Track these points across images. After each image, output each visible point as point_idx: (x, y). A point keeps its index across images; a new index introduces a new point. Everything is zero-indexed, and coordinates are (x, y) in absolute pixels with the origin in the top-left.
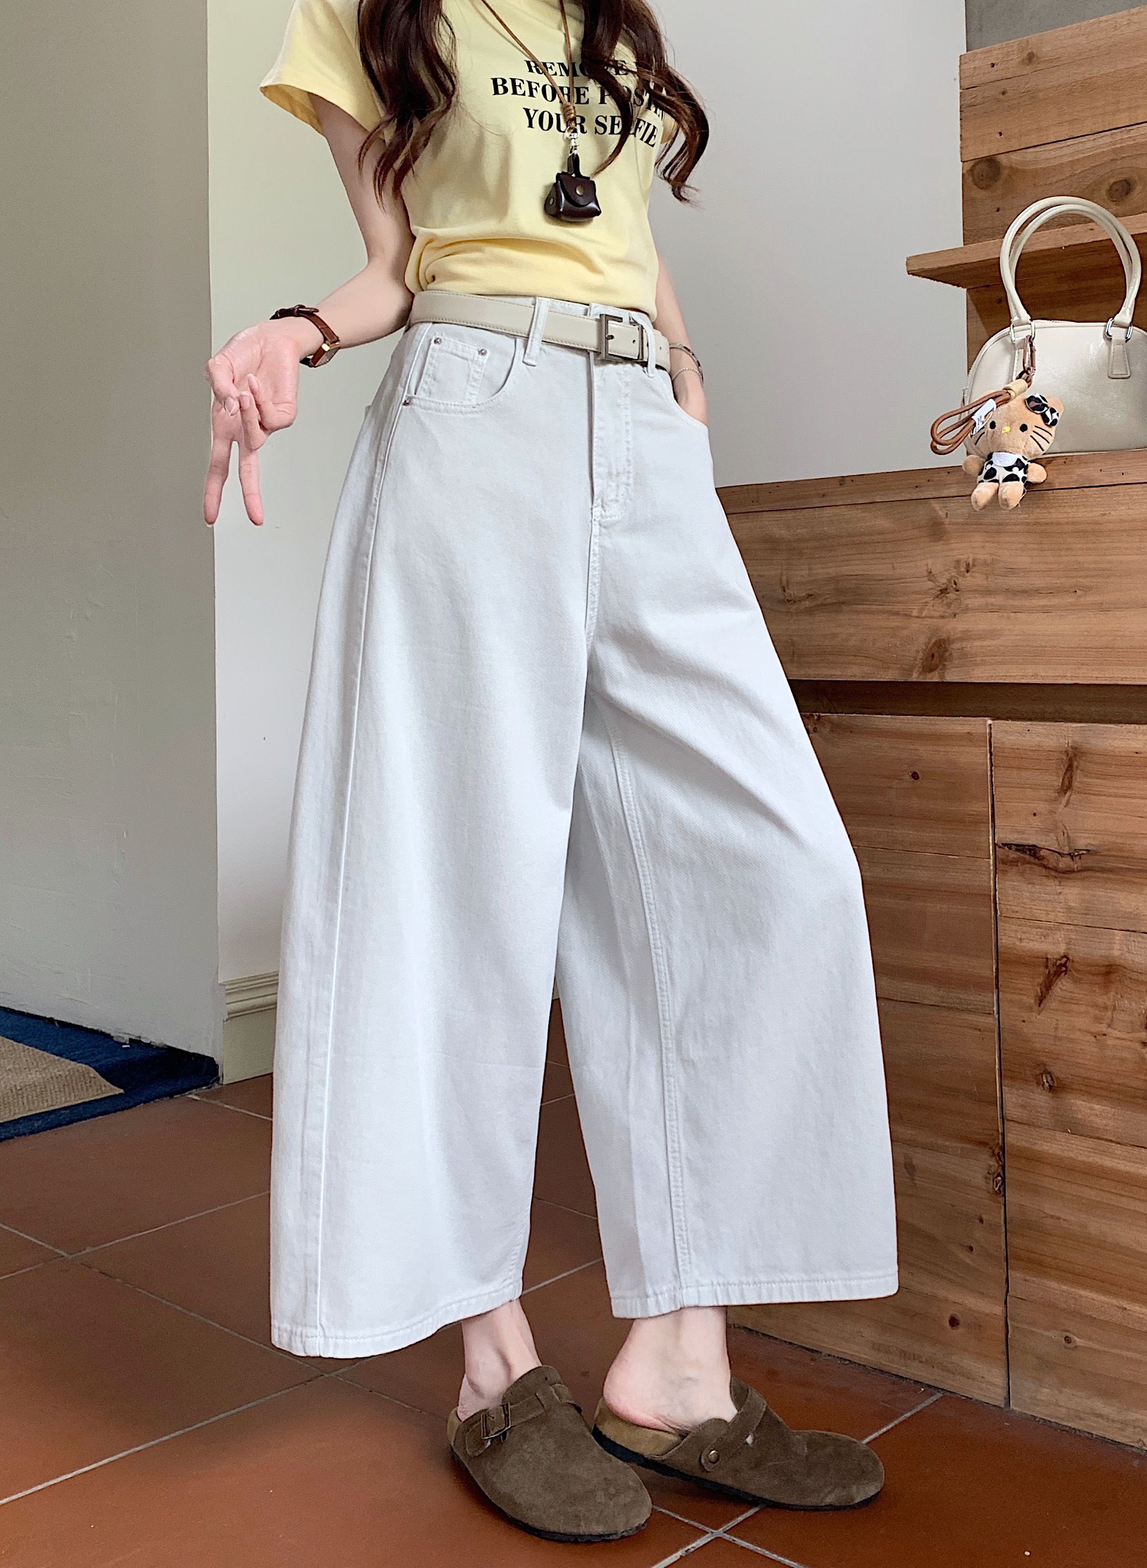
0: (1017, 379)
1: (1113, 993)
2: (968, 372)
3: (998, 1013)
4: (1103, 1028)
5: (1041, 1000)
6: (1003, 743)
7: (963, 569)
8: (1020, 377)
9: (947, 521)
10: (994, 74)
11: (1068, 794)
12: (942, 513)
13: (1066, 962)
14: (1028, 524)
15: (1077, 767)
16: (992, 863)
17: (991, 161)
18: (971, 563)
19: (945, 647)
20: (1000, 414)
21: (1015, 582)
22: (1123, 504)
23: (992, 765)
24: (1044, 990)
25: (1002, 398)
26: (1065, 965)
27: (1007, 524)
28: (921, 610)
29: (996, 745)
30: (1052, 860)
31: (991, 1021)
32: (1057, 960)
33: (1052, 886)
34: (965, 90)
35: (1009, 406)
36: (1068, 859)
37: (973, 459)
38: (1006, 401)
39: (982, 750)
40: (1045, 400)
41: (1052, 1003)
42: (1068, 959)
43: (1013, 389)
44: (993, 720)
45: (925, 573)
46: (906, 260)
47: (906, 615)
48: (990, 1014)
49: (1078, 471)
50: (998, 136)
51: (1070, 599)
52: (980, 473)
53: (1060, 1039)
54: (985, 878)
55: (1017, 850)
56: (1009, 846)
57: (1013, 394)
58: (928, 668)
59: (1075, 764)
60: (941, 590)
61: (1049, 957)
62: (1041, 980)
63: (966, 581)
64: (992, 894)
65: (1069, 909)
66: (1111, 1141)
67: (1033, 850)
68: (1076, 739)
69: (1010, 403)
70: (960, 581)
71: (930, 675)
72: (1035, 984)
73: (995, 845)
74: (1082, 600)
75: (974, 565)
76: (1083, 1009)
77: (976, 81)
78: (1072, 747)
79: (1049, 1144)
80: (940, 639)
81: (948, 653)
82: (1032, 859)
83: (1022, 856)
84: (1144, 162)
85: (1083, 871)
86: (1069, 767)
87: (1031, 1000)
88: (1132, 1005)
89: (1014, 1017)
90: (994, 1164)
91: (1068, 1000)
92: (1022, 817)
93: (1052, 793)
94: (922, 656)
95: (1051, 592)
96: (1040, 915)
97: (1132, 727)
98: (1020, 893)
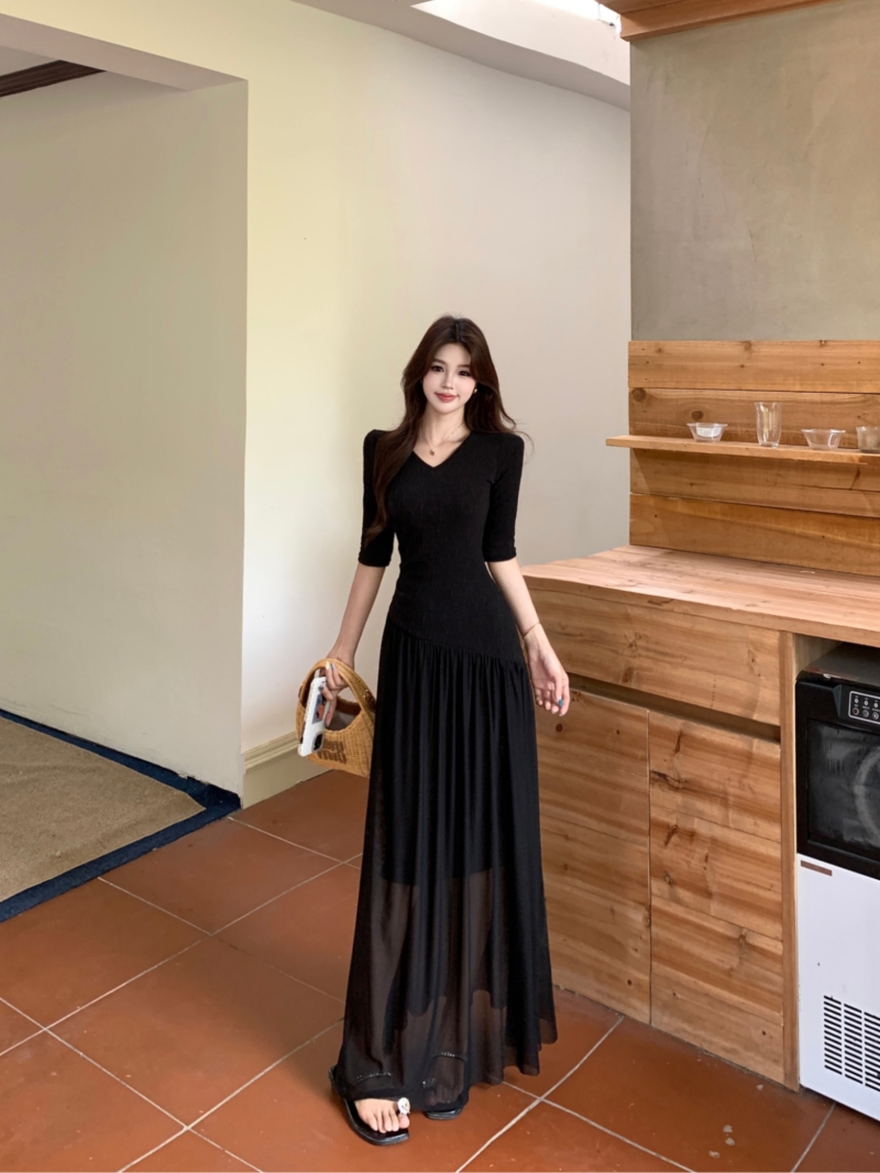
1: (693, 845)
3: (649, 847)
4: (689, 859)
6: (653, 723)
7: (638, 638)
11: (678, 753)
12: (630, 611)
16: (648, 780)
19: (631, 671)
23: (649, 734)
24: (667, 839)
26: (675, 830)
28: (622, 653)
29: (650, 722)
30: (672, 782)
31: (647, 850)
32: (673, 827)
33: (671, 794)
36: (678, 782)
39: (645, 725)
41: (670, 845)
42: (677, 827)
44: (649, 710)
45: (622, 636)
47: (617, 653)
48: (646, 847)
53: (674, 862)
54: (645, 786)
55: (658, 775)
56: (655, 772)
58: (626, 680)
59: (681, 739)
60: (629, 645)
61: (670, 825)
62: (666, 834)
63: (640, 643)
64: (647, 794)
65: (678, 805)
66: (692, 909)
67: (664, 776)
68: (682, 726)
70: (637, 642)
71: (625, 683)
72: (664, 836)
73: (649, 772)
75: (642, 637)
76: (681, 850)
78: (681, 732)
80: (629, 667)
81: (631, 675)
82: (663, 780)
83: (660, 778)
84: (707, 406)
85: (684, 788)
86: (679, 741)
87: (662, 843)
88: (701, 851)
89: (655, 849)
90: (646, 913)
91: (676, 845)
92: (660, 761)
93: (672, 752)
94: (622, 673)
95: (672, 656)
96: (666, 806)
97: (702, 726)
98: (659, 795)
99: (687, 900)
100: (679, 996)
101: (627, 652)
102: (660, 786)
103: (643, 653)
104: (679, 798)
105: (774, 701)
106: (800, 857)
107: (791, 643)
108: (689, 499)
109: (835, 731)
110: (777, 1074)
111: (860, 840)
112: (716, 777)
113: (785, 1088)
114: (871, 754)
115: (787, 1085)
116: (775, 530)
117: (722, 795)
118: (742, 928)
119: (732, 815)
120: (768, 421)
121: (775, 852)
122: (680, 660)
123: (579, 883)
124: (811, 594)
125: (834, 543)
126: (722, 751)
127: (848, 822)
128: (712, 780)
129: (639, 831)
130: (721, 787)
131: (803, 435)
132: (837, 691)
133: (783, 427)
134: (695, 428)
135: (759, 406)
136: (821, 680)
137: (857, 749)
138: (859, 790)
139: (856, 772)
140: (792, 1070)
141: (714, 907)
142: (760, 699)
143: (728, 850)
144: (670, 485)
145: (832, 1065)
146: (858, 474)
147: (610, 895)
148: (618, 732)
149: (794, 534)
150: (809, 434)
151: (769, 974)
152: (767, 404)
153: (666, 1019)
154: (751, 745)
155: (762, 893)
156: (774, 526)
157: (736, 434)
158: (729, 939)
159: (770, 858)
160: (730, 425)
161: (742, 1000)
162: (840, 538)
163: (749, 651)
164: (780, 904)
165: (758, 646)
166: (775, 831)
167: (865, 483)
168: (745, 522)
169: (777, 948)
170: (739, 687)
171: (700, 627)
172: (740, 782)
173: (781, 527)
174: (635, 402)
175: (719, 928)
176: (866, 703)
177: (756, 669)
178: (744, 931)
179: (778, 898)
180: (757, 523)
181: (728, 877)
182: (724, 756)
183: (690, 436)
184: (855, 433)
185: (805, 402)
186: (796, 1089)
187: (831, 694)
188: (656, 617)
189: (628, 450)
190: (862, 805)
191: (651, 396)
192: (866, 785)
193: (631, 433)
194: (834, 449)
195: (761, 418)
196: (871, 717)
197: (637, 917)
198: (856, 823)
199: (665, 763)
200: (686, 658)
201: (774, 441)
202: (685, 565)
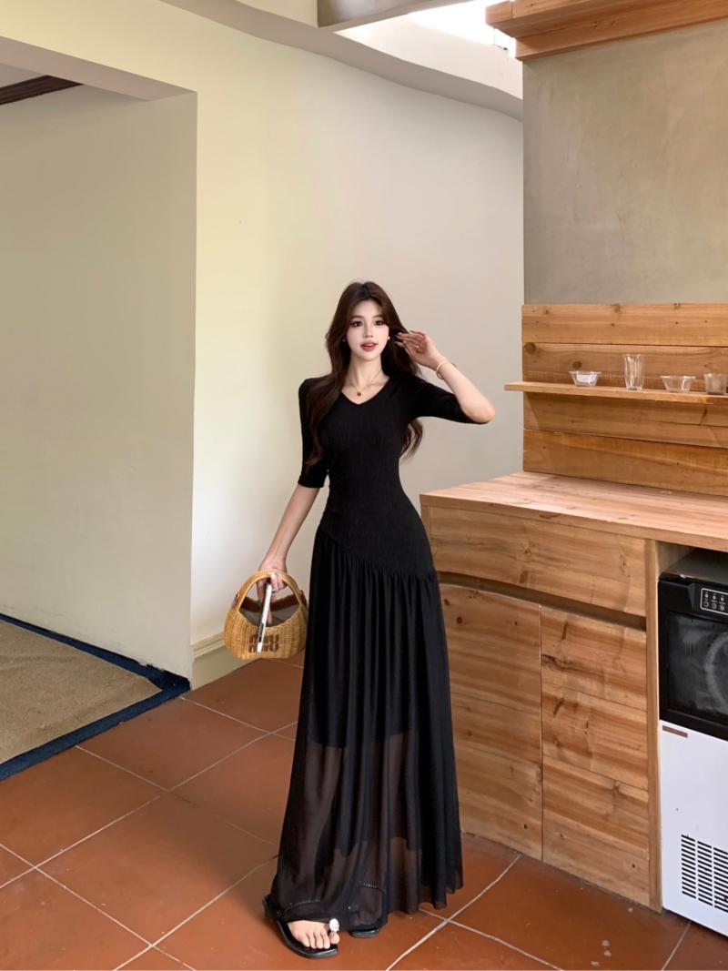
1: (577, 714)
7: (532, 545)
9: (527, 527)
11: (564, 640)
15: (567, 630)
16: (540, 661)
18: (535, 544)
19: (527, 574)
21: (549, 554)
23: (541, 624)
24: (556, 710)
26: (563, 702)
28: (520, 558)
29: (543, 615)
30: (559, 663)
32: (560, 700)
33: (559, 673)
36: (565, 664)
41: (558, 714)
45: (520, 544)
47: (515, 558)
48: (539, 716)
53: (561, 728)
54: (538, 667)
55: (548, 658)
56: (546, 656)
58: (522, 581)
60: (525, 551)
61: (558, 698)
64: (540, 673)
66: (576, 766)
67: (552, 659)
68: (568, 619)
70: (532, 549)
71: (521, 584)
72: (553, 707)
73: (542, 655)
74: (569, 566)
76: (568, 718)
78: (567, 623)
79: (557, 765)
80: (526, 571)
81: (527, 578)
82: (553, 662)
83: (550, 660)
84: (585, 358)
85: (569, 668)
86: (565, 630)
87: (552, 713)
88: (582, 719)
89: (546, 718)
90: (539, 769)
91: (562, 715)
92: (550, 646)
93: (559, 639)
94: (519, 576)
95: (558, 560)
96: (555, 683)
97: (583, 618)
98: (549, 674)
99: (572, 758)
100: (565, 837)
101: (523, 558)
102: (550, 667)
103: (536, 558)
104: (565, 676)
105: (641, 597)
106: (662, 723)
107: (654, 550)
108: (570, 434)
109: (690, 621)
110: (643, 899)
111: (710, 708)
112: (594, 658)
113: (651, 910)
114: (718, 639)
115: (653, 908)
116: (640, 459)
117: (599, 673)
118: (615, 781)
119: (608, 689)
120: (634, 369)
121: (642, 719)
122: (565, 565)
123: (482, 747)
124: (668, 510)
125: (686, 468)
126: (600, 638)
127: (700, 694)
128: (591, 661)
129: (533, 704)
130: (599, 667)
131: (661, 380)
132: (691, 588)
133: (646, 375)
134: (575, 376)
135: (626, 357)
136: (678, 580)
137: (707, 634)
138: (709, 668)
139: (706, 653)
140: (656, 896)
141: (594, 764)
142: (629, 595)
143: (604, 718)
144: (555, 422)
145: (688, 891)
146: (705, 413)
147: (510, 755)
148: (516, 623)
149: (654, 462)
150: (666, 379)
151: (638, 818)
152: (633, 355)
153: (554, 856)
154: (623, 632)
155: (631, 752)
156: (638, 455)
157: (608, 381)
158: (605, 790)
159: (638, 723)
160: (603, 373)
161: (617, 840)
162: (691, 465)
163: (621, 556)
164: (647, 762)
165: (628, 552)
166: (642, 702)
167: (712, 420)
168: (615, 452)
169: (644, 797)
170: (613, 586)
171: (583, 536)
172: (614, 663)
173: (644, 456)
174: (528, 355)
175: (597, 781)
176: (714, 597)
177: (626, 570)
178: (617, 784)
179: (645, 756)
180: (626, 453)
181: (604, 739)
182: (601, 642)
183: (571, 382)
184: (703, 378)
185: (663, 354)
186: (660, 911)
187: (686, 591)
188: (546, 528)
189: (522, 393)
190: (712, 680)
191: (540, 349)
192: (715, 663)
193: (524, 380)
194: (686, 392)
195: (628, 367)
196: (718, 609)
197: (532, 773)
198: (707, 695)
199: (554, 648)
200: (570, 563)
201: (639, 385)
202: (568, 487)
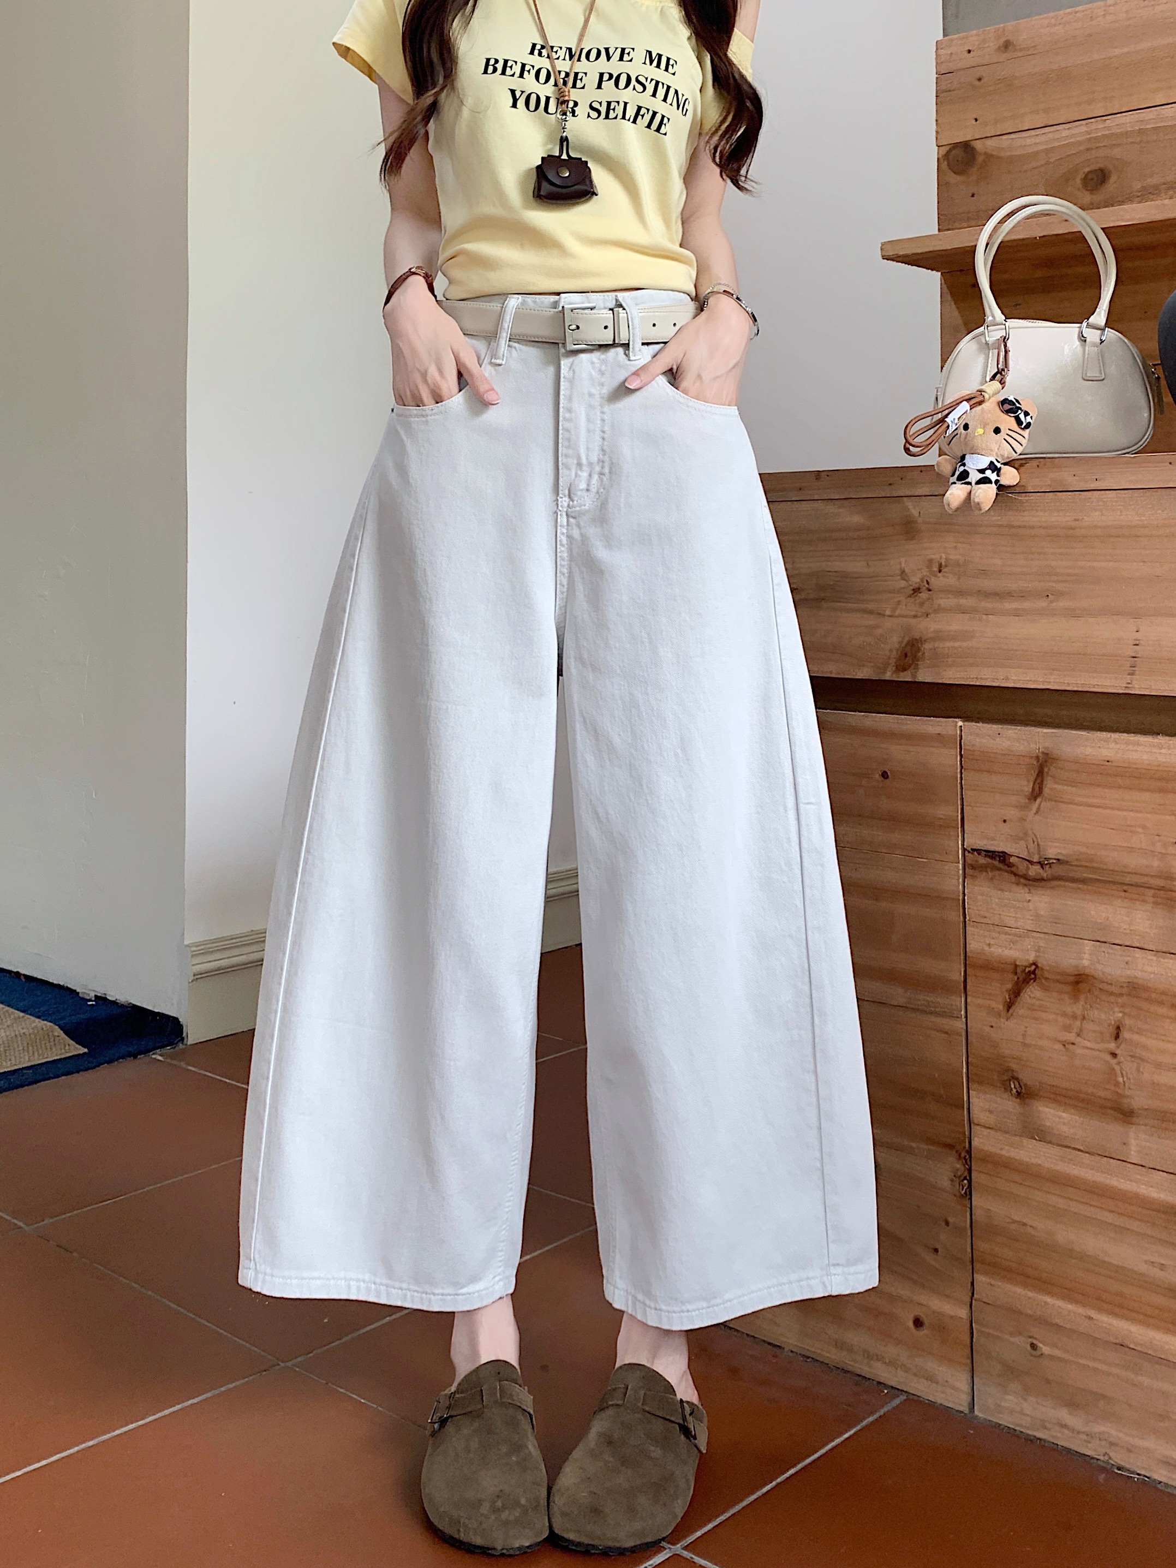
0: (991, 380)
1: (1082, 1003)
2: (942, 368)
3: (966, 1017)
4: (1071, 1037)
5: (1009, 1006)
6: (973, 745)
7: (936, 569)
8: (993, 378)
9: (920, 520)
10: (971, 60)
11: (1038, 800)
12: (915, 512)
13: (1035, 970)
14: (1001, 526)
15: (1048, 773)
16: (961, 867)
17: (966, 146)
18: (943, 563)
19: (919, 647)
20: (974, 416)
21: (988, 584)
22: (1096, 511)
23: (962, 767)
24: (1012, 996)
25: (976, 400)
26: (1034, 972)
27: (981, 526)
28: (894, 610)
29: (967, 748)
30: (1022, 867)
31: (960, 1025)
32: (1026, 967)
33: (1021, 893)
34: (940, 74)
35: (983, 409)
36: (1038, 867)
37: (946, 460)
38: (980, 403)
39: (953, 752)
40: (1019, 403)
41: (1019, 1010)
42: (1037, 967)
43: (987, 391)
44: (963, 722)
45: (898, 572)
46: (880, 245)
47: (879, 614)
48: (958, 1017)
49: (1052, 475)
50: (974, 122)
51: (1042, 604)
52: (953, 475)
53: (1029, 1046)
54: (954, 881)
55: (986, 856)
56: (979, 851)
57: (987, 396)
58: (901, 668)
59: (1046, 770)
60: (914, 589)
61: (1018, 963)
62: (1009, 986)
63: (939, 581)
64: (961, 898)
65: (1038, 916)
66: (1079, 1150)
67: (1002, 857)
68: (1047, 744)
69: (983, 405)
70: (933, 580)
71: (902, 674)
72: (1004, 990)
73: (964, 850)
74: (1054, 604)
75: (946, 566)
76: (1052, 1017)
77: (951, 66)
78: (1043, 753)
79: (1017, 1150)
80: (912, 639)
81: (920, 654)
82: (1001, 866)
83: (994, 863)
84: (1119, 153)
85: (1054, 879)
86: (1041, 774)
87: (1000, 1006)
88: (1102, 1015)
89: (980, 1023)
90: (960, 1166)
91: (1036, 1008)
92: (993, 826)
93: (1024, 801)
94: (896, 654)
98: (988, 897)
99: (1067, 1129)
100: (1044, 1347)
101: (908, 607)
102: (991, 882)
103: (946, 602)
104: (1041, 901)
112: (1141, 842)
117: (1159, 882)
126: (1159, 780)
129: (941, 986)
130: (1157, 863)
141: (1140, 1141)
143: (1172, 1006)
148: (885, 775)
175: (1153, 1189)
182: (1165, 791)
197: (936, 1176)
199: (1005, 828)
200: (1061, 595)
